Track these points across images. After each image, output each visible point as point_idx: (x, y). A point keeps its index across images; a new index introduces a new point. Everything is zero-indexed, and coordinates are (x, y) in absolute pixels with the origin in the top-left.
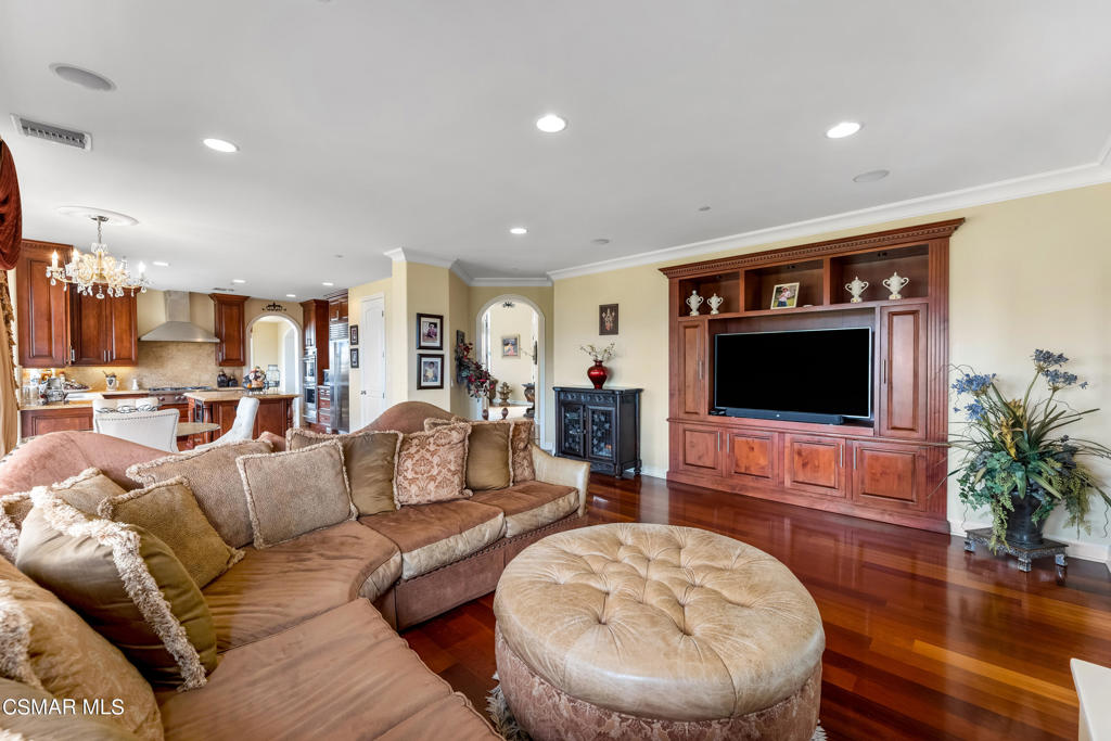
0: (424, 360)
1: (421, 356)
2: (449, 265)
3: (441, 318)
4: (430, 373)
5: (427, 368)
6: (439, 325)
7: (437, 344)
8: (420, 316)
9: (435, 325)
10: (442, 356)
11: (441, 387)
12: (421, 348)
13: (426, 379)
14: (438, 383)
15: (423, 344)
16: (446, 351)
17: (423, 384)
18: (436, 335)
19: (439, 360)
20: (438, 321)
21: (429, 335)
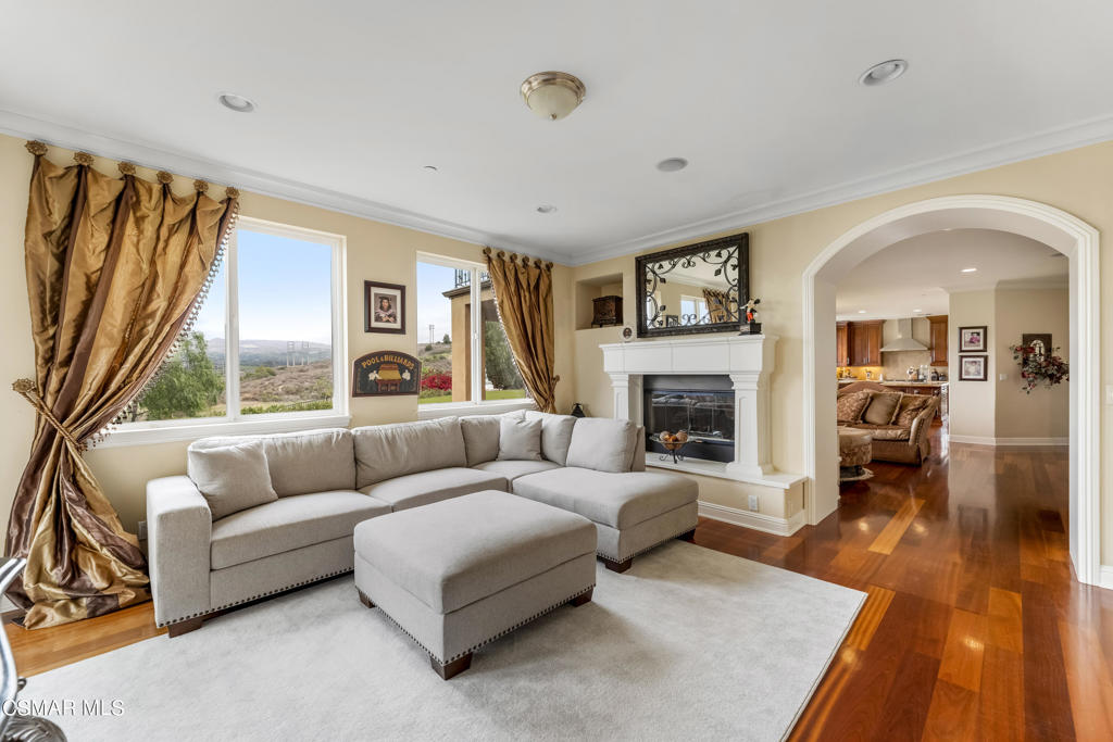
0: (964, 360)
2: (994, 287)
3: (985, 328)
5: (969, 366)
6: (982, 334)
8: (961, 329)
9: (978, 334)
10: (986, 358)
12: (961, 351)
13: (968, 373)
15: (964, 348)
16: (991, 353)
17: (964, 377)
18: (979, 341)
19: (982, 360)
20: (981, 331)
21: (971, 342)
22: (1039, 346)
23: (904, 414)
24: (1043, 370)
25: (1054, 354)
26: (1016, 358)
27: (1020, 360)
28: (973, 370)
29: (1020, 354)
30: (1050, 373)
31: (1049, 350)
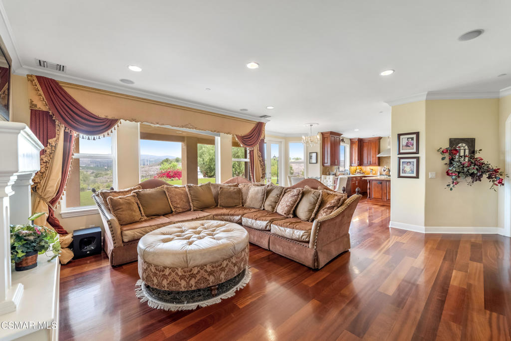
0: (402, 160)
1: (400, 158)
2: (425, 98)
3: (417, 134)
4: (408, 168)
5: (405, 166)
6: (415, 139)
7: (414, 150)
8: (399, 135)
9: (412, 139)
10: (418, 159)
11: (417, 177)
12: (400, 153)
13: (404, 172)
14: (414, 175)
15: (401, 151)
16: (422, 155)
17: (402, 175)
18: (413, 145)
19: (415, 160)
20: (414, 136)
21: (407, 146)
22: (464, 149)
23: (322, 212)
24: (466, 170)
25: (477, 156)
26: (443, 159)
27: (447, 161)
28: (408, 169)
29: (447, 155)
30: (471, 171)
31: (473, 152)
